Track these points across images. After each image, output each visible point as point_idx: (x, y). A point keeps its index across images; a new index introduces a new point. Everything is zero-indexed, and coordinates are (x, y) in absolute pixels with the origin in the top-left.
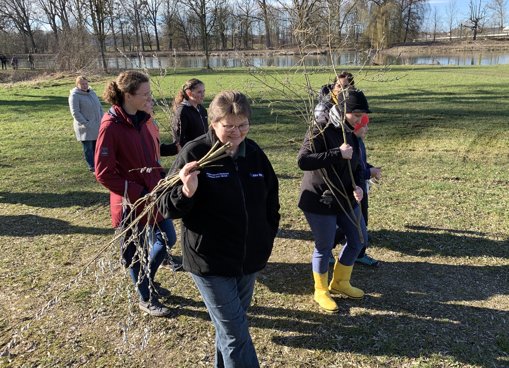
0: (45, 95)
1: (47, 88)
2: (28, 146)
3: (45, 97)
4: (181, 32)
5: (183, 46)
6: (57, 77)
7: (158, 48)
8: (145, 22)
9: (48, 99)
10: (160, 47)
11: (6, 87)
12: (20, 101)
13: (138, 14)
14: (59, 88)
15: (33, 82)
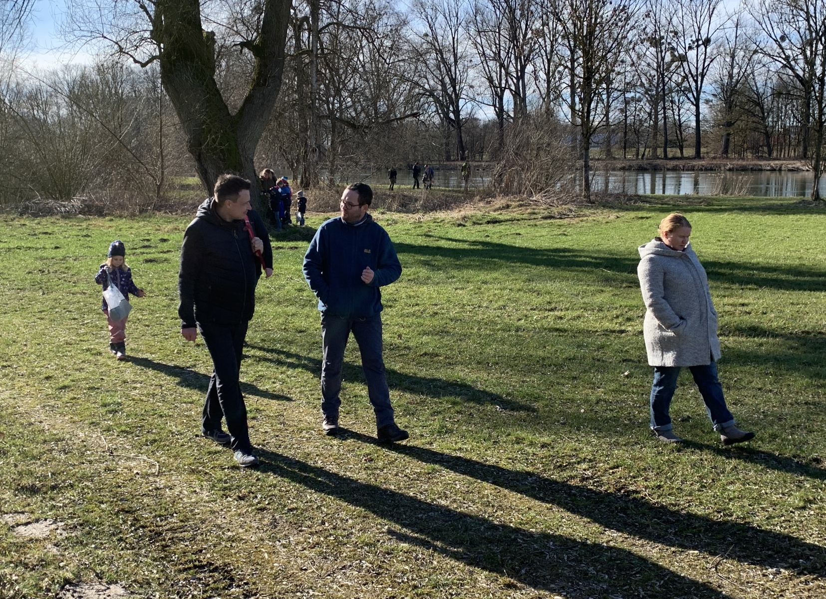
0: (474, 239)
1: (478, 226)
2: (443, 332)
3: (474, 243)
4: (755, 119)
5: (755, 149)
6: (497, 206)
7: (698, 152)
8: (676, 99)
9: (479, 247)
10: (703, 150)
11: (412, 220)
12: (434, 248)
13: (663, 80)
14: (498, 228)
15: (455, 214)
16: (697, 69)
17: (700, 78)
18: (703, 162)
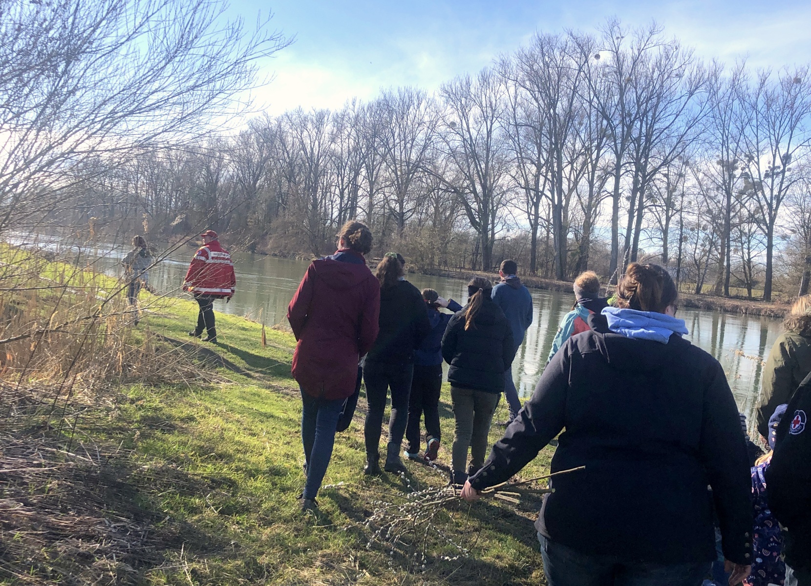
16: (772, 190)
17: (774, 202)
18: (773, 307)
